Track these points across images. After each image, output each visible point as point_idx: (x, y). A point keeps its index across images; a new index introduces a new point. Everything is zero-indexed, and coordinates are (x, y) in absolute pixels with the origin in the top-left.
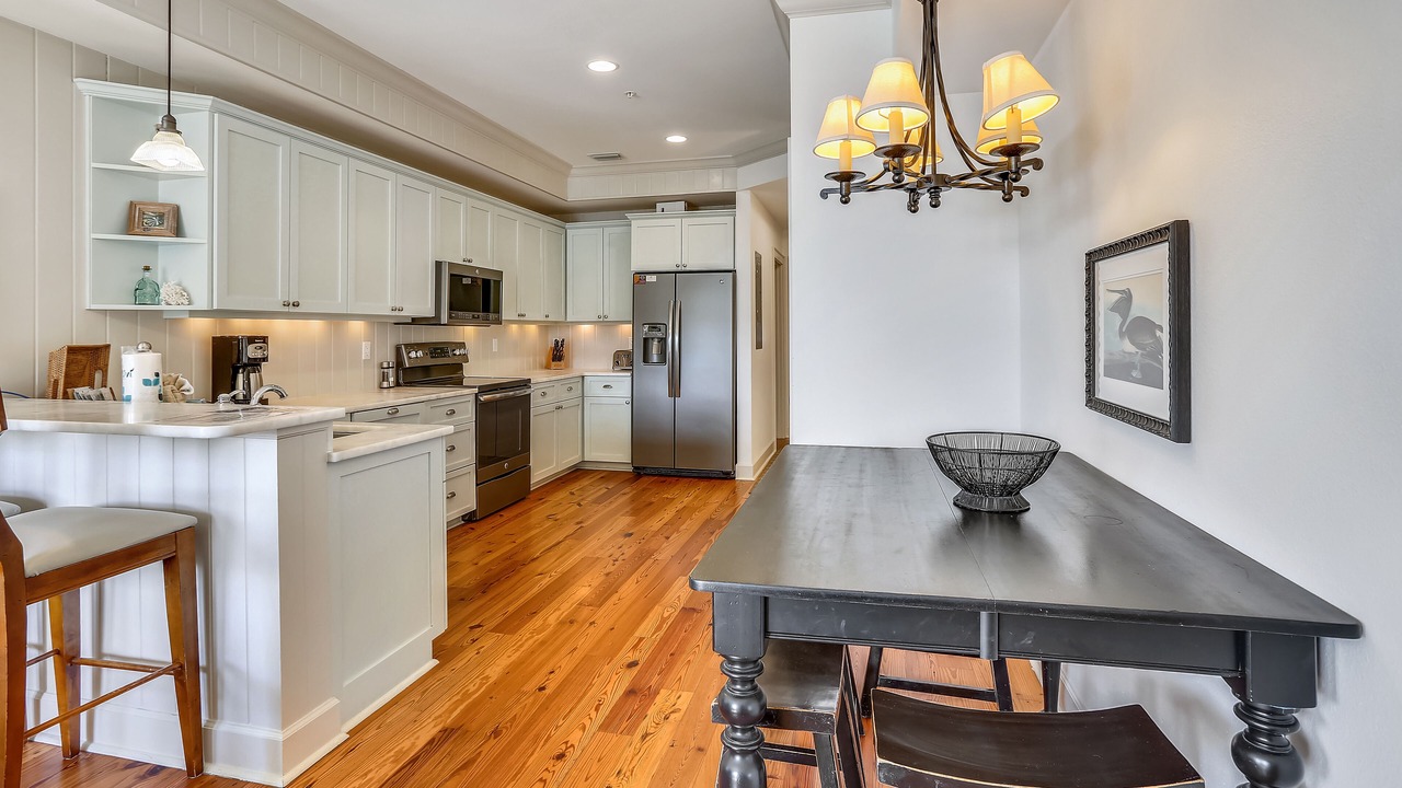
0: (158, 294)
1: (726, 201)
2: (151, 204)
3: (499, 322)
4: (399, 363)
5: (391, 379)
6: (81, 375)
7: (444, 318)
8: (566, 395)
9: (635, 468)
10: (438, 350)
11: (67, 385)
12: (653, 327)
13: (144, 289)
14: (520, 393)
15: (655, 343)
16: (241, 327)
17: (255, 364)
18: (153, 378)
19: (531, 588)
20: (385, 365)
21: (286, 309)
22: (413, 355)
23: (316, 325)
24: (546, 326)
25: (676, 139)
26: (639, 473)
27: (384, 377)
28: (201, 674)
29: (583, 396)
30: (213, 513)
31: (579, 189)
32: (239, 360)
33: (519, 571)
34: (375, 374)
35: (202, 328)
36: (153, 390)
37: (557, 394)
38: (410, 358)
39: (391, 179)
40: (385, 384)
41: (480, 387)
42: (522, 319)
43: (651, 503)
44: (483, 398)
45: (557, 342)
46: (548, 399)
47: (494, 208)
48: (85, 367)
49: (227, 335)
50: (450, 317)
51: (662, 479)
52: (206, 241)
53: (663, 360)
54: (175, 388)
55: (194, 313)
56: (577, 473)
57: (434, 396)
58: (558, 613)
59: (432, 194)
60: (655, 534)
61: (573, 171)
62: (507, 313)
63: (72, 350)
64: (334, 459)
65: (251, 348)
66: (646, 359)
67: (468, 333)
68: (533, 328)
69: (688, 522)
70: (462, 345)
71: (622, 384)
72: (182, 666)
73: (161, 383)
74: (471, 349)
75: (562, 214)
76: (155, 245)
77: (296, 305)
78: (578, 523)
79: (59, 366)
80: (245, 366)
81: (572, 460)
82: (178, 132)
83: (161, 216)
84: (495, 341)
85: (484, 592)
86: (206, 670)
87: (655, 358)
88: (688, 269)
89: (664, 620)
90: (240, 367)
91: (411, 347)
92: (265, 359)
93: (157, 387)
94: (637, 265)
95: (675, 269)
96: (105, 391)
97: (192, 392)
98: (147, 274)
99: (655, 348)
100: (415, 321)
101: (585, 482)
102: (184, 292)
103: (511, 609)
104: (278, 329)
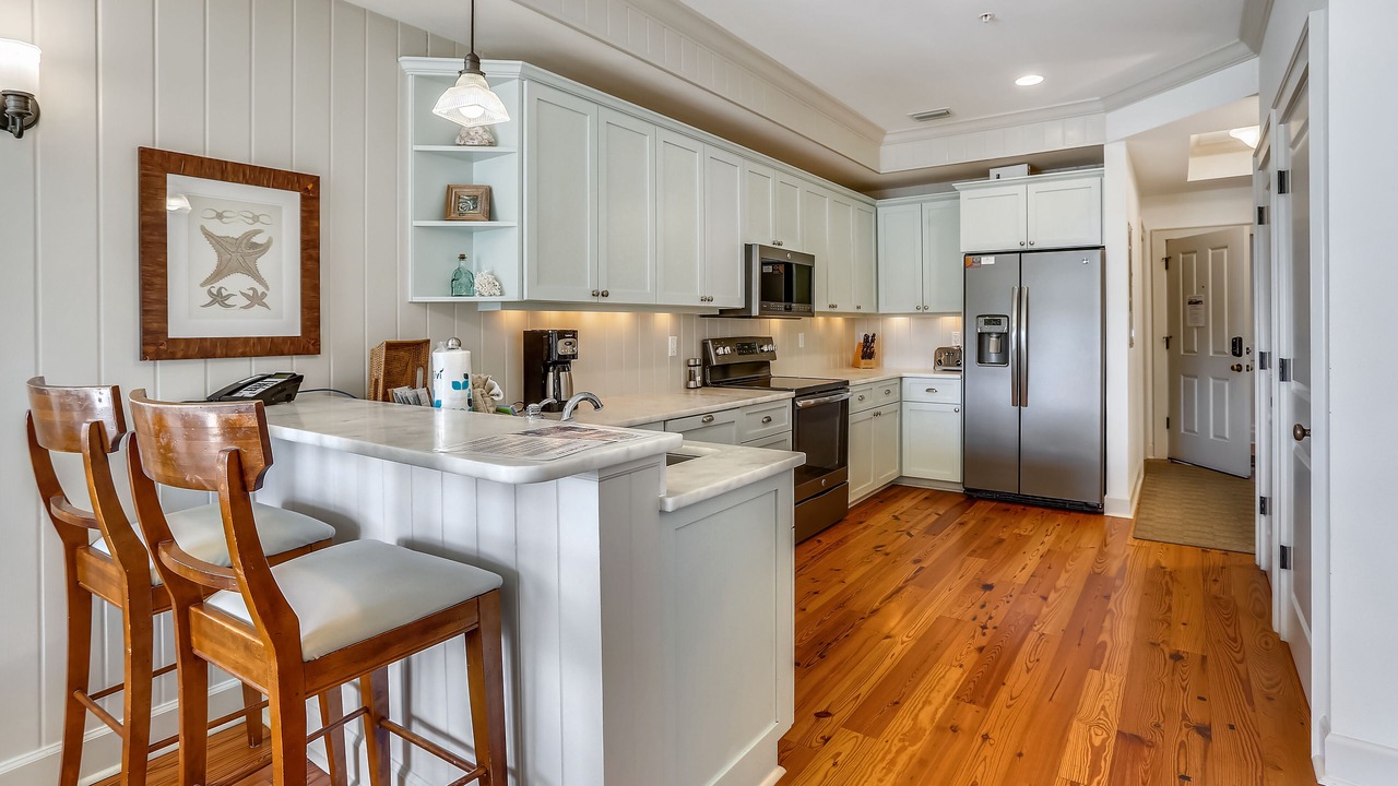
0: (472, 284)
1: (1091, 158)
2: (465, 187)
3: (811, 313)
4: (706, 360)
5: (698, 379)
6: (404, 372)
7: (755, 311)
8: (884, 399)
9: (967, 490)
10: (745, 345)
11: (386, 387)
12: (993, 320)
13: (460, 280)
14: (838, 398)
15: (993, 339)
16: (551, 320)
17: (564, 362)
18: (461, 380)
19: (881, 659)
20: (692, 363)
21: (595, 300)
22: (720, 351)
23: (623, 318)
24: (853, 319)
25: (1029, 80)
26: (971, 496)
27: (691, 377)
28: (509, 777)
29: (901, 401)
30: (521, 572)
31: (892, 160)
32: (549, 356)
33: (859, 628)
34: (682, 371)
35: (514, 321)
36: (462, 394)
37: (875, 399)
38: (717, 355)
39: (697, 154)
40: (692, 384)
41: (797, 391)
42: (832, 310)
43: (1001, 541)
44: (800, 404)
45: (866, 337)
46: (867, 403)
47: (804, 185)
48: (407, 365)
49: (538, 329)
50: (761, 308)
51: (1004, 506)
52: (516, 224)
53: (1004, 361)
54: (484, 392)
55: (506, 305)
56: (895, 490)
57: (750, 401)
58: (929, 709)
59: (741, 171)
60: (1024, 590)
61: (887, 138)
62: (820, 304)
63: (391, 346)
64: (669, 508)
65: (561, 343)
66: (981, 359)
67: (775, 326)
68: (839, 322)
69: (1064, 576)
70: (769, 340)
71: (949, 387)
72: (487, 772)
73: (470, 386)
74: (778, 345)
75: (871, 189)
76: (469, 232)
77: (604, 294)
78: (916, 562)
79: (379, 364)
80: (555, 364)
81: (889, 475)
82: (482, 74)
83: (475, 199)
84: (801, 335)
85: (822, 656)
86: (515, 774)
87: (993, 358)
88: (1035, 247)
89: (1097, 753)
90: (550, 365)
91: (719, 342)
92: (574, 356)
93: (467, 391)
94: (966, 247)
95: (1019, 248)
96: (421, 392)
97: (501, 397)
98: (463, 263)
99: (993, 345)
100: (724, 313)
101: (906, 504)
102: (497, 282)
103: (865, 689)
104: (587, 321)
